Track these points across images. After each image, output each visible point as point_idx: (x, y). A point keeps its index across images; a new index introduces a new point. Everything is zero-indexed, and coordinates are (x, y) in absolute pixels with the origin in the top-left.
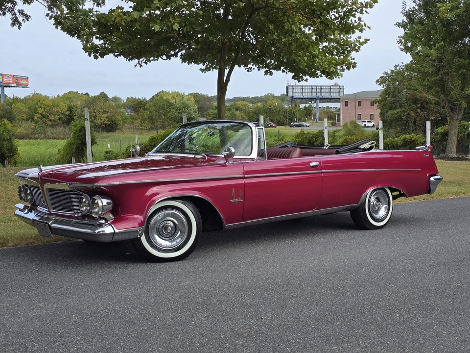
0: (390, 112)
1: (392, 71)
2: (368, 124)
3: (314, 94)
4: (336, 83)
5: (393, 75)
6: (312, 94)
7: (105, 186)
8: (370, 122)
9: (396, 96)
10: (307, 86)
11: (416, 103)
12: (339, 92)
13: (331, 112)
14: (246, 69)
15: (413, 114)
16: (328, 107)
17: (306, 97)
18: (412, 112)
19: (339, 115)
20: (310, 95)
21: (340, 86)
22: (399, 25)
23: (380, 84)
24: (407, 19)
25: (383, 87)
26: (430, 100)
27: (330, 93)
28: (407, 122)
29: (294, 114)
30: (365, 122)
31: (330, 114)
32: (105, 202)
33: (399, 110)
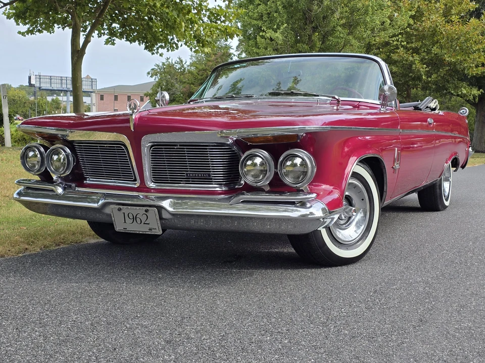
3: (64, 86)
4: (88, 75)
5: (164, 68)
6: (62, 86)
10: (57, 77)
12: (92, 85)
17: (56, 89)
20: (60, 86)
21: (92, 79)
29: (42, 106)
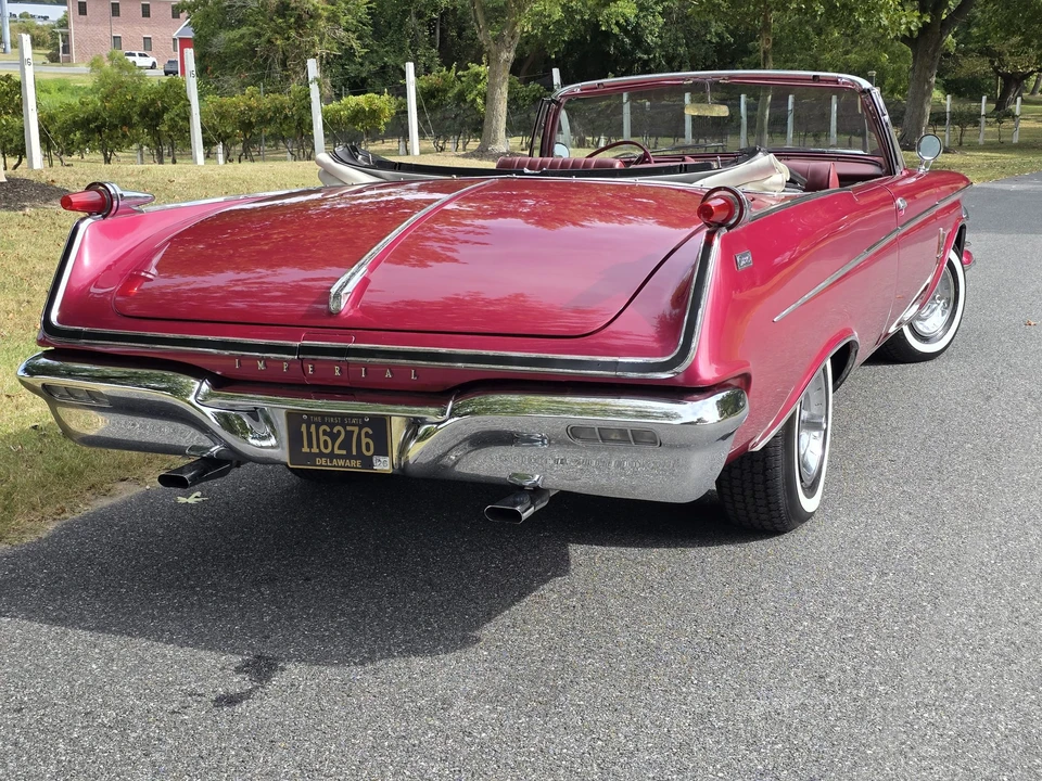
2: (141, 62)
8: (145, 56)
11: (284, 17)
13: (38, 28)
15: (278, 42)
16: (24, 15)
18: (278, 36)
19: (66, 38)
26: (316, 9)
28: (266, 59)
30: (134, 55)
31: (37, 32)
33: (244, 30)
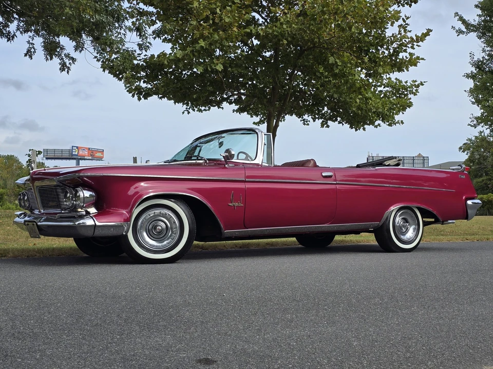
0: (475, 181)
1: (476, 137)
4: (420, 154)
5: (477, 142)
7: (87, 177)
9: (481, 164)
12: (424, 163)
14: (301, 121)
21: (424, 157)
22: (468, 76)
23: (463, 152)
24: (476, 70)
25: (467, 154)
27: (413, 163)
32: (87, 194)
33: (485, 178)
